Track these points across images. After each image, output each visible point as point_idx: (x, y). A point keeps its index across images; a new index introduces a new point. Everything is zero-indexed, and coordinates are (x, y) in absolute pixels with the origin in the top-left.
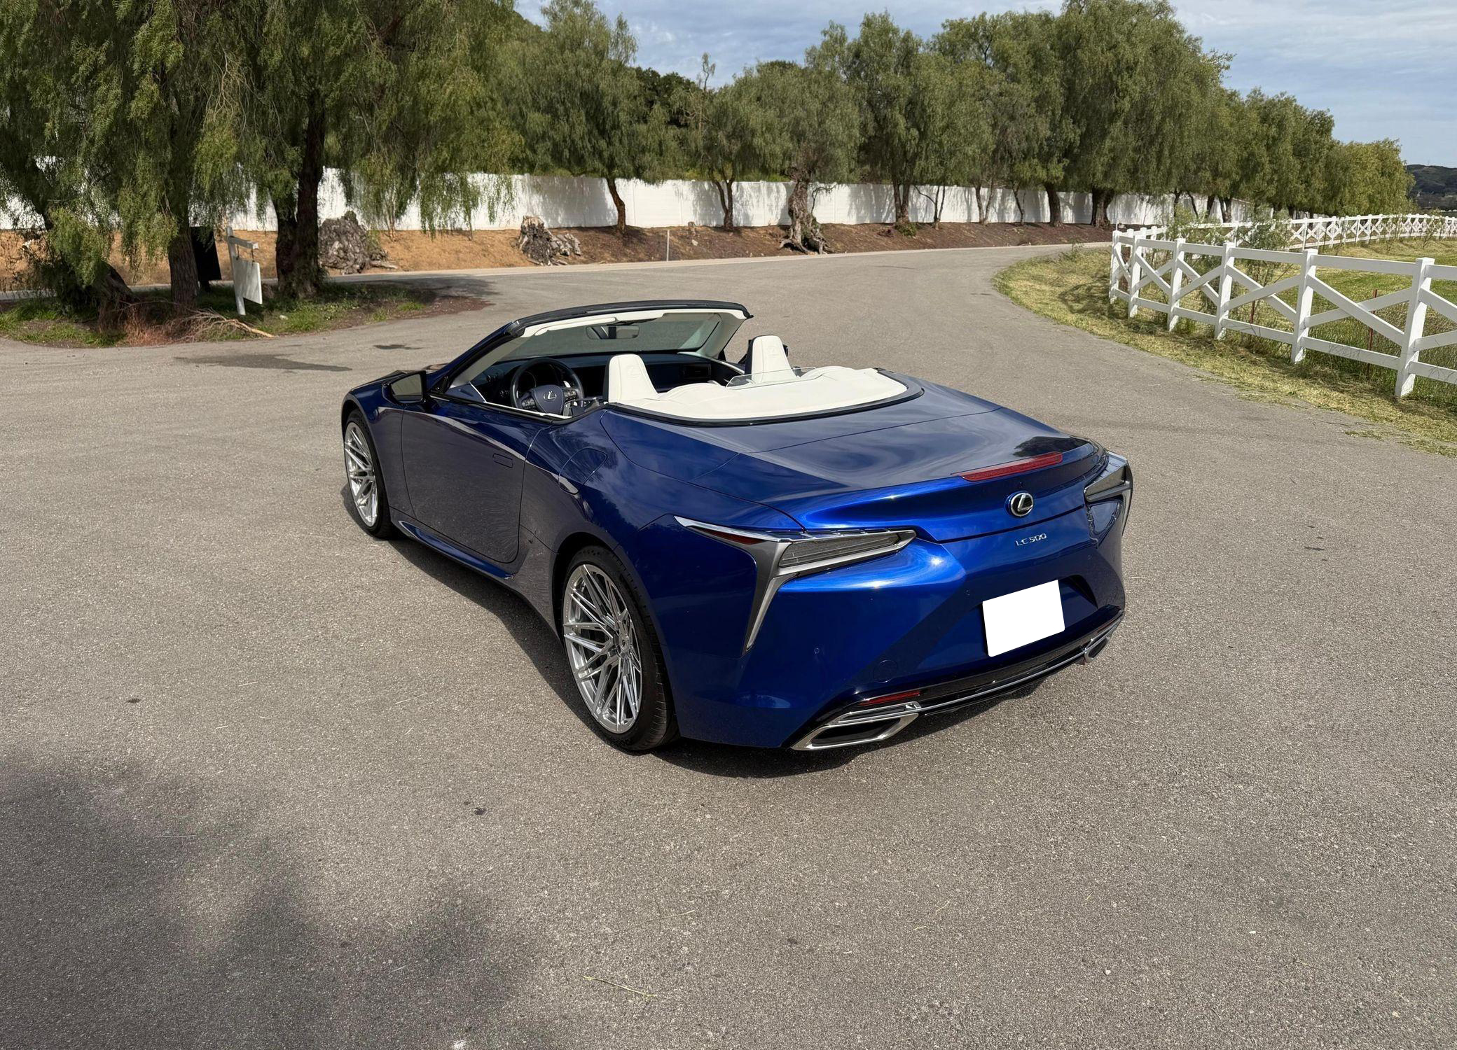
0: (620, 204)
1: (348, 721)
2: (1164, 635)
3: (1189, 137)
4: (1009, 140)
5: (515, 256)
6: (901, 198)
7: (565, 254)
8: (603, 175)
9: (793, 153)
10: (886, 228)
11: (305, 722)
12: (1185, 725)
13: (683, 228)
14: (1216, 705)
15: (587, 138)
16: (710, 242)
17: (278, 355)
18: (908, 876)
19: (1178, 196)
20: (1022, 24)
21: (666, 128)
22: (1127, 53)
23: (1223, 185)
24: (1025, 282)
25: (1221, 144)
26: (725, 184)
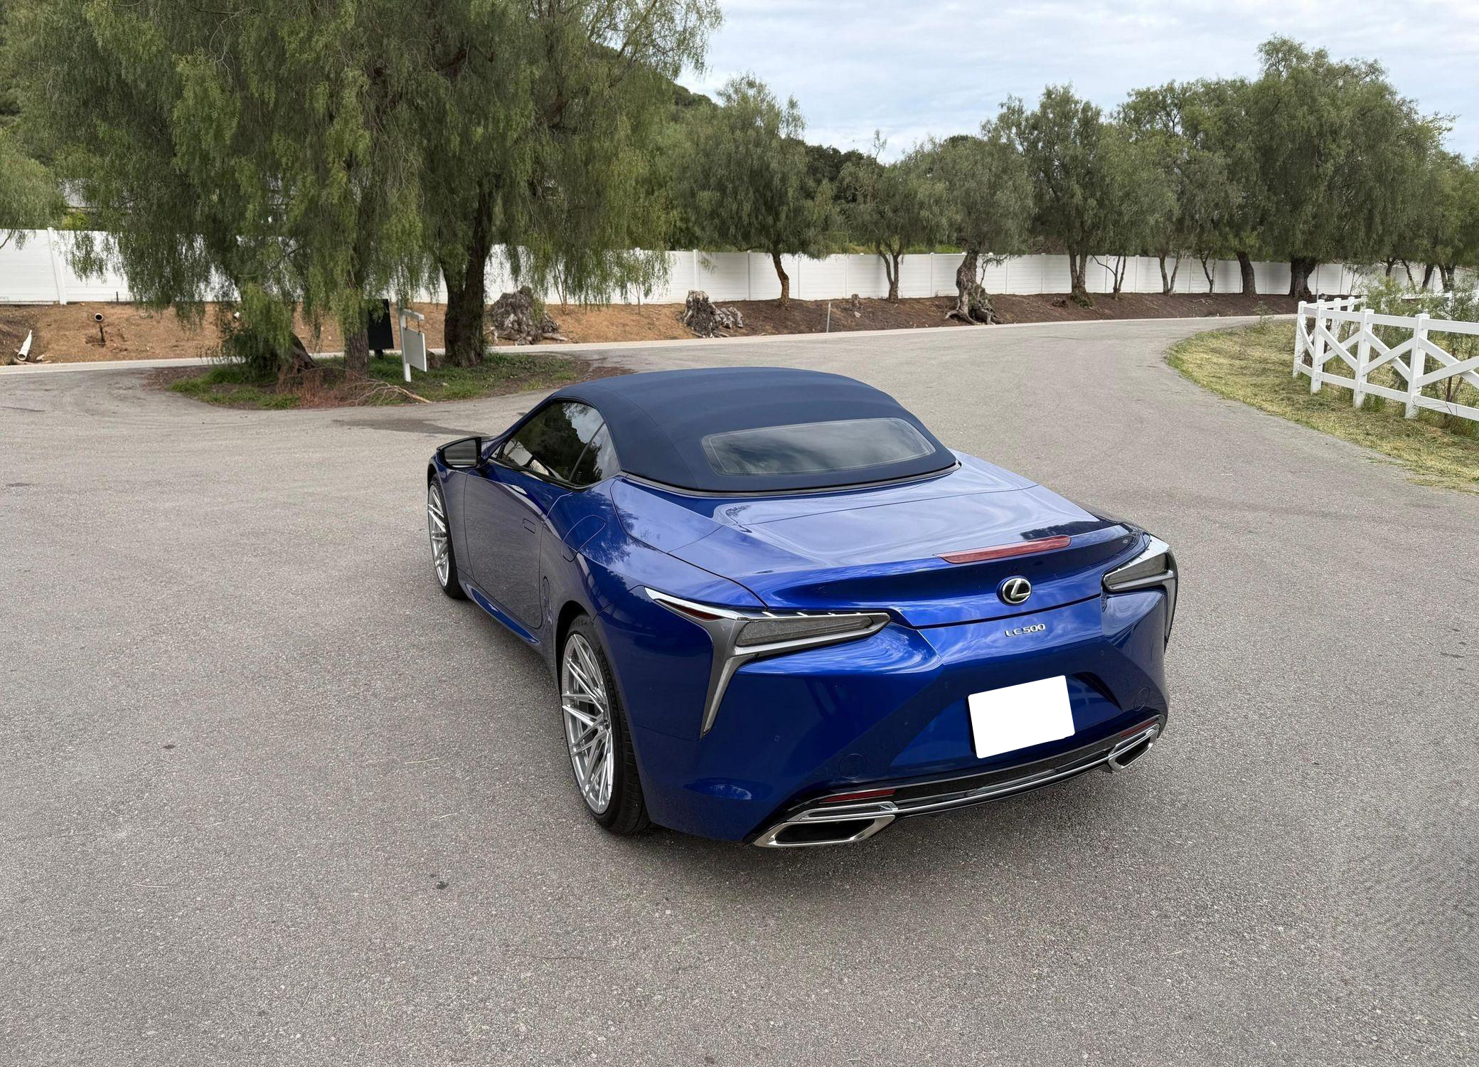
0: (783, 277)
1: (354, 781)
2: (1240, 745)
3: (1403, 202)
4: (1197, 208)
5: (680, 328)
6: (1078, 269)
7: (727, 327)
8: (768, 251)
9: (963, 225)
10: (1061, 300)
11: (315, 779)
12: (1233, 850)
13: (847, 301)
14: (1279, 831)
15: (754, 215)
16: (873, 313)
17: (427, 420)
18: (860, 999)
19: (1390, 264)
20: (1214, 90)
21: (833, 204)
22: (1331, 115)
23: (1444, 253)
24: (1202, 355)
25: (1441, 210)
26: (892, 257)
